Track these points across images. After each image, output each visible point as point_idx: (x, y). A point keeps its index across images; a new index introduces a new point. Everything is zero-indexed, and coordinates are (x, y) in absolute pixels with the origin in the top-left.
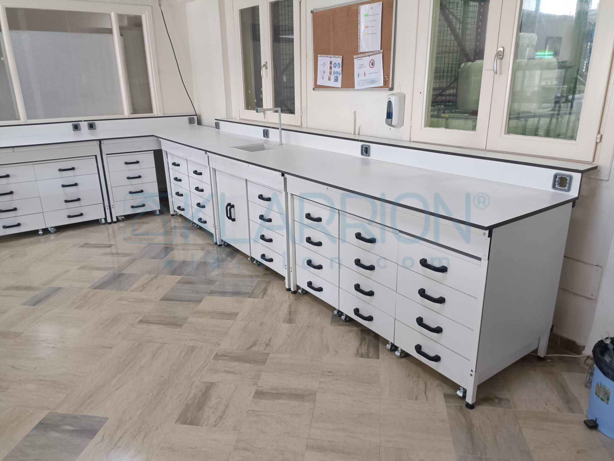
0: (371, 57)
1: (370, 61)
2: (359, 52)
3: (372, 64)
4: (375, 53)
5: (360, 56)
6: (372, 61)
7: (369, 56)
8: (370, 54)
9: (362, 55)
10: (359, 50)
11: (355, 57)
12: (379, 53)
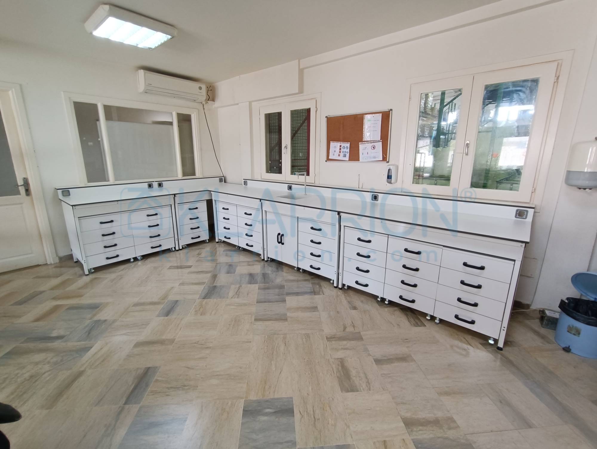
0: (372, 144)
1: (372, 146)
2: (363, 140)
3: (374, 148)
4: (376, 141)
5: (363, 143)
6: (373, 146)
7: (371, 143)
8: (371, 142)
9: (365, 142)
10: (363, 139)
11: (360, 143)
12: (379, 141)
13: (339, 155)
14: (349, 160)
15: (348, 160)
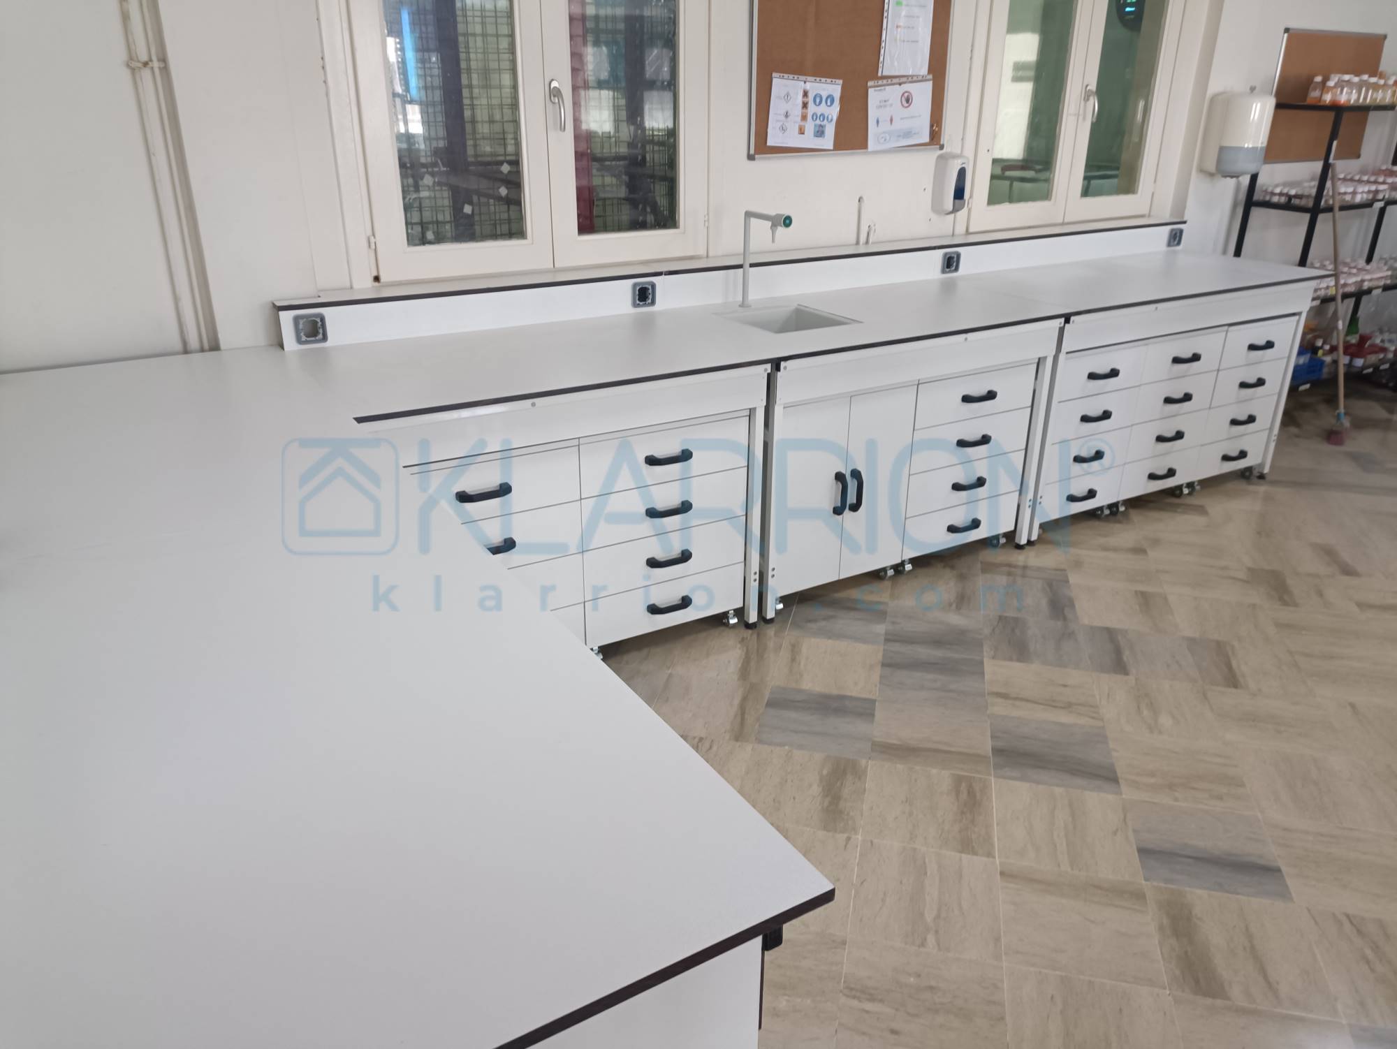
0: (906, 87)
1: (903, 94)
2: (880, 74)
3: (908, 101)
4: (915, 78)
5: (880, 82)
6: (906, 95)
7: (900, 84)
8: (904, 79)
9: (885, 82)
10: (880, 70)
11: (870, 83)
12: (923, 80)
13: (802, 132)
14: (833, 150)
15: (832, 148)
